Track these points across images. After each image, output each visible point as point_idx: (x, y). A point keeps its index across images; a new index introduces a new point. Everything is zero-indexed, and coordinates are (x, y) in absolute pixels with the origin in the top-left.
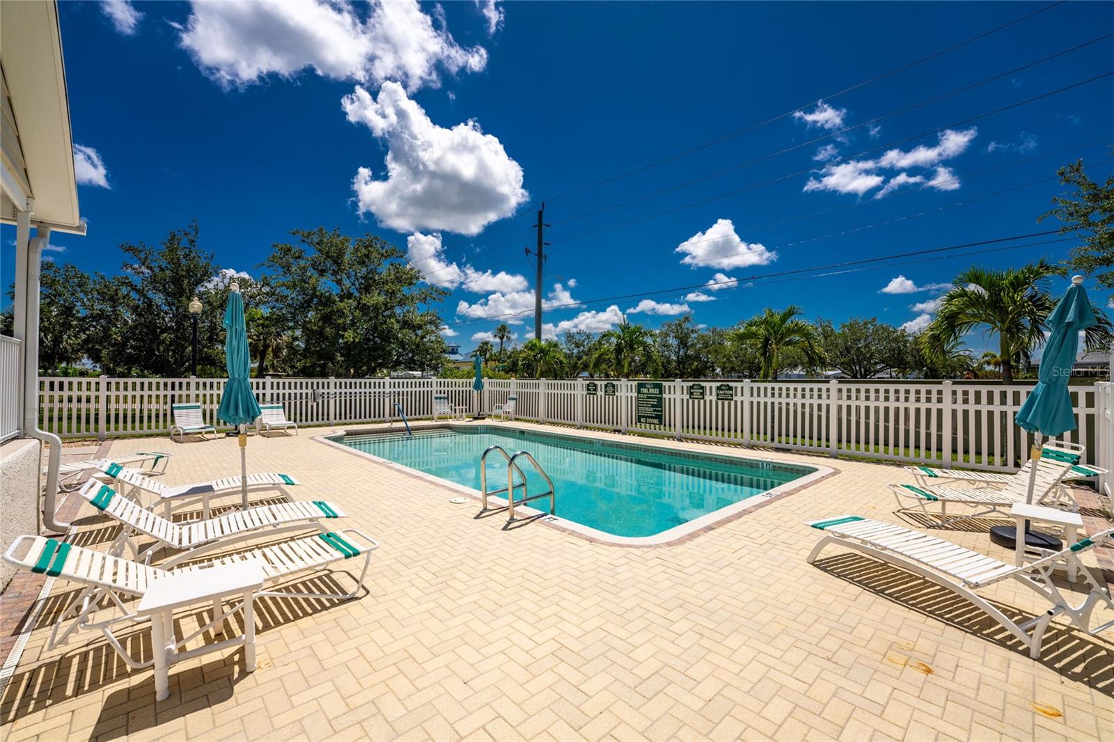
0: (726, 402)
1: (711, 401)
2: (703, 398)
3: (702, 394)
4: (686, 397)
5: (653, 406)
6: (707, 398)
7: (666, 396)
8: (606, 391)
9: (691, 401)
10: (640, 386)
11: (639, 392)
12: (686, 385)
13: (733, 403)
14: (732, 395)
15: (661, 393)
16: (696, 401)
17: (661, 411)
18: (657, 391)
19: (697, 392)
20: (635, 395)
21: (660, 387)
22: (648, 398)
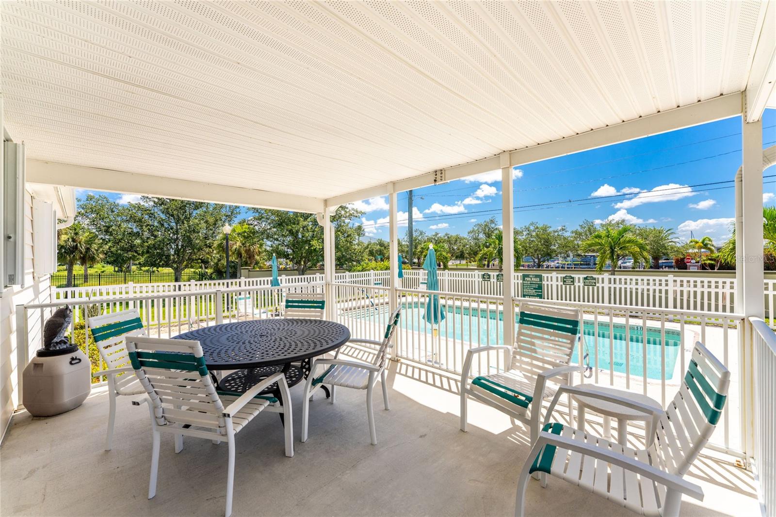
0: (591, 287)
1: (579, 287)
2: (573, 284)
3: (573, 282)
4: (560, 283)
5: (534, 289)
6: (577, 284)
7: (545, 283)
8: (498, 279)
9: (564, 286)
10: (524, 276)
11: (524, 280)
12: (560, 276)
13: (595, 288)
14: (595, 283)
15: (541, 280)
16: (568, 286)
17: (541, 292)
18: (538, 279)
19: (569, 281)
20: (520, 281)
21: (540, 277)
22: (531, 284)
